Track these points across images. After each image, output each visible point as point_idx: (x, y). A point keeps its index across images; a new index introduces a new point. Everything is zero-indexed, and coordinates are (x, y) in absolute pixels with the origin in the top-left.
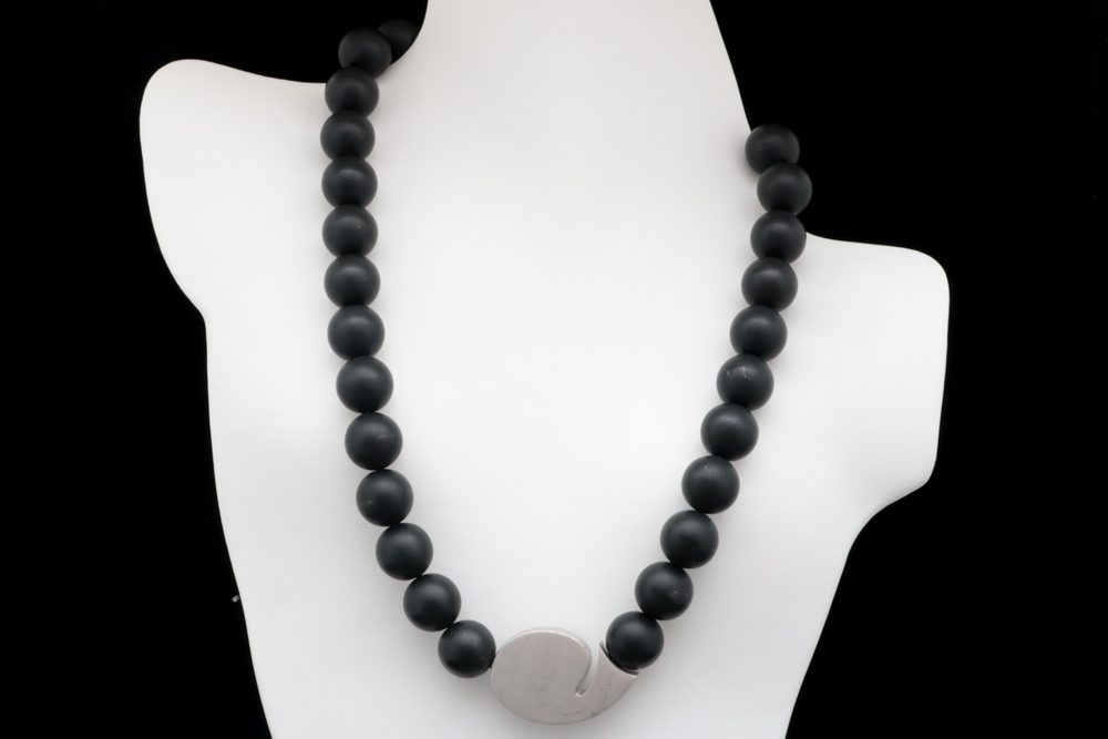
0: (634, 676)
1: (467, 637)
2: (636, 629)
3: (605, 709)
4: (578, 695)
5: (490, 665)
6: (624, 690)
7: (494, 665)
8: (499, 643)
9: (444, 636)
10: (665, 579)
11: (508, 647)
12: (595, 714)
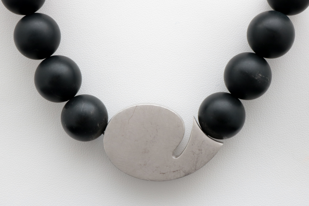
0: (221, 144)
1: (85, 108)
2: (224, 105)
3: (196, 170)
4: (174, 158)
5: (103, 132)
6: (212, 155)
7: (106, 132)
8: (111, 113)
9: (66, 106)
10: (251, 65)
11: (118, 117)
12: (187, 174)
